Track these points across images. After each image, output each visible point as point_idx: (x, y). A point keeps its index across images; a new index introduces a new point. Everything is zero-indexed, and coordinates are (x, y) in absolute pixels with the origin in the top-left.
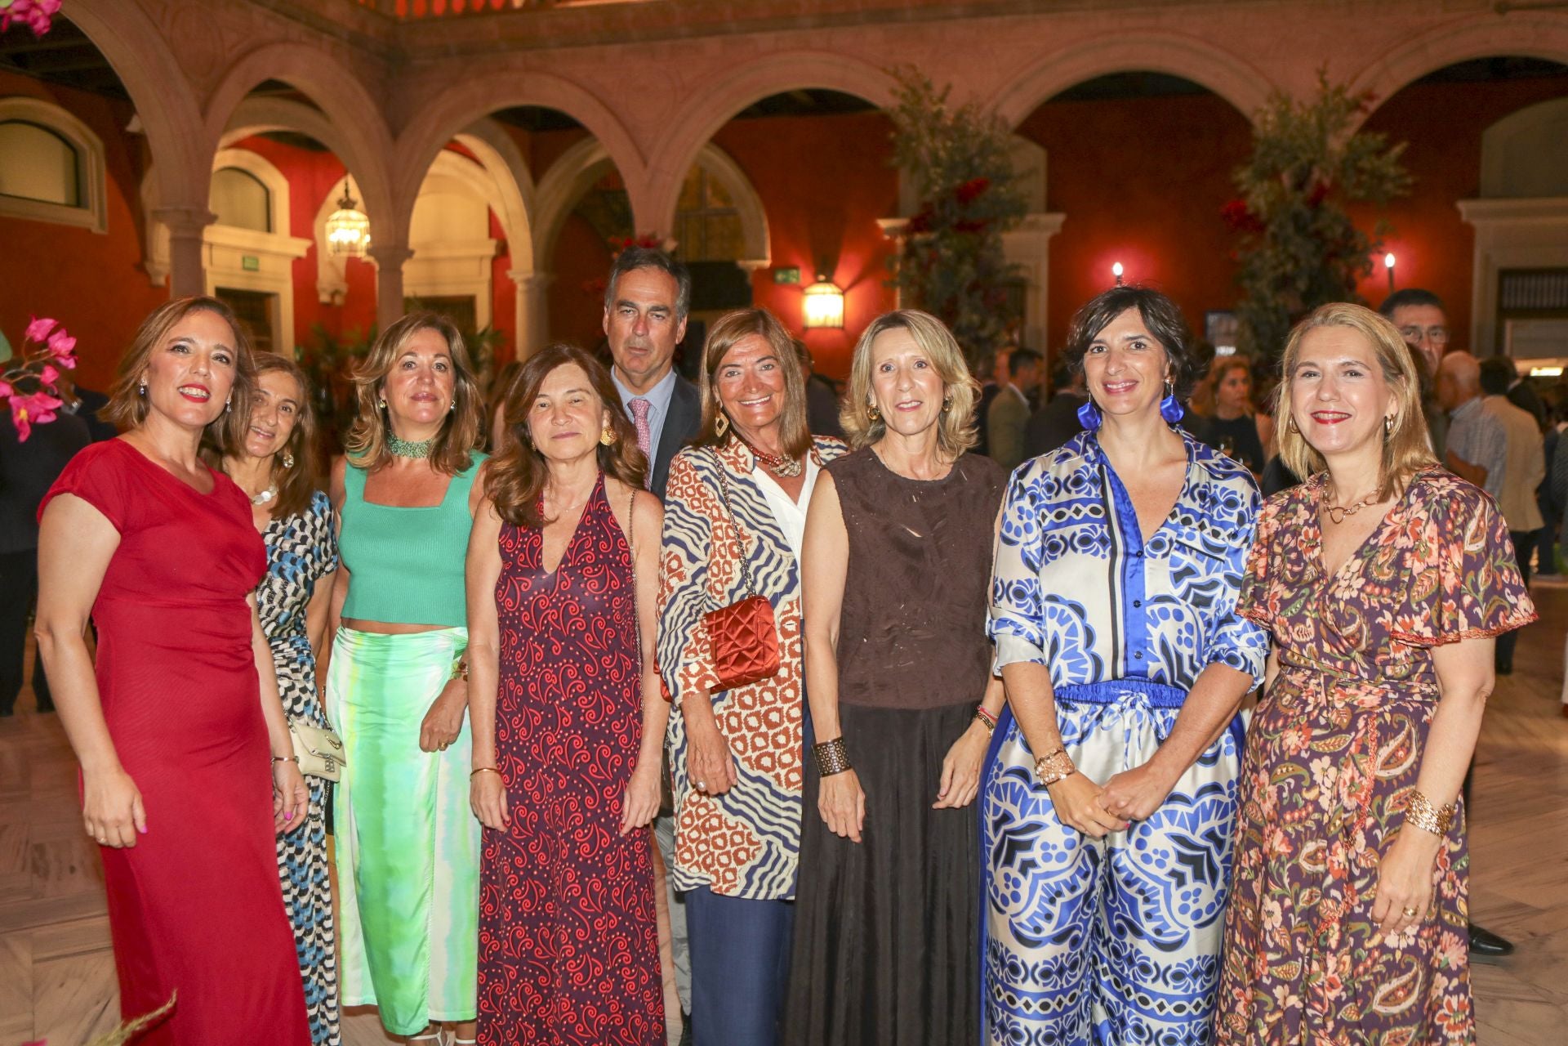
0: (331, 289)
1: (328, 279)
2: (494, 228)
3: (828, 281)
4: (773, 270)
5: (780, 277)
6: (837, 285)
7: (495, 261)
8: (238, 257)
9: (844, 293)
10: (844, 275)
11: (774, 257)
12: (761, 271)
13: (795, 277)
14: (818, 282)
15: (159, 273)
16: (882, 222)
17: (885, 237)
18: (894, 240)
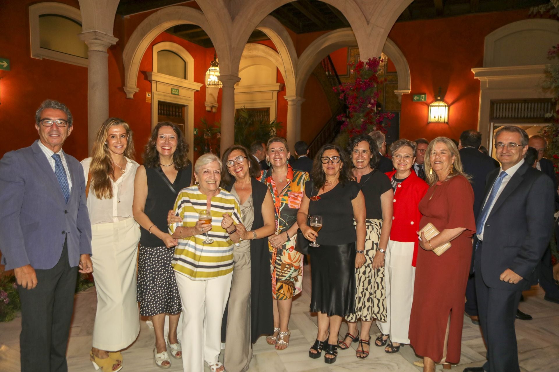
0: (211, 105)
1: (210, 100)
2: (279, 78)
3: (442, 100)
4: (411, 95)
5: (416, 98)
6: (446, 102)
7: (279, 92)
8: (169, 88)
9: (449, 106)
10: (449, 98)
11: (412, 88)
12: (405, 95)
13: (423, 98)
14: (436, 100)
15: (130, 92)
16: (473, 70)
17: (475, 78)
18: (479, 79)
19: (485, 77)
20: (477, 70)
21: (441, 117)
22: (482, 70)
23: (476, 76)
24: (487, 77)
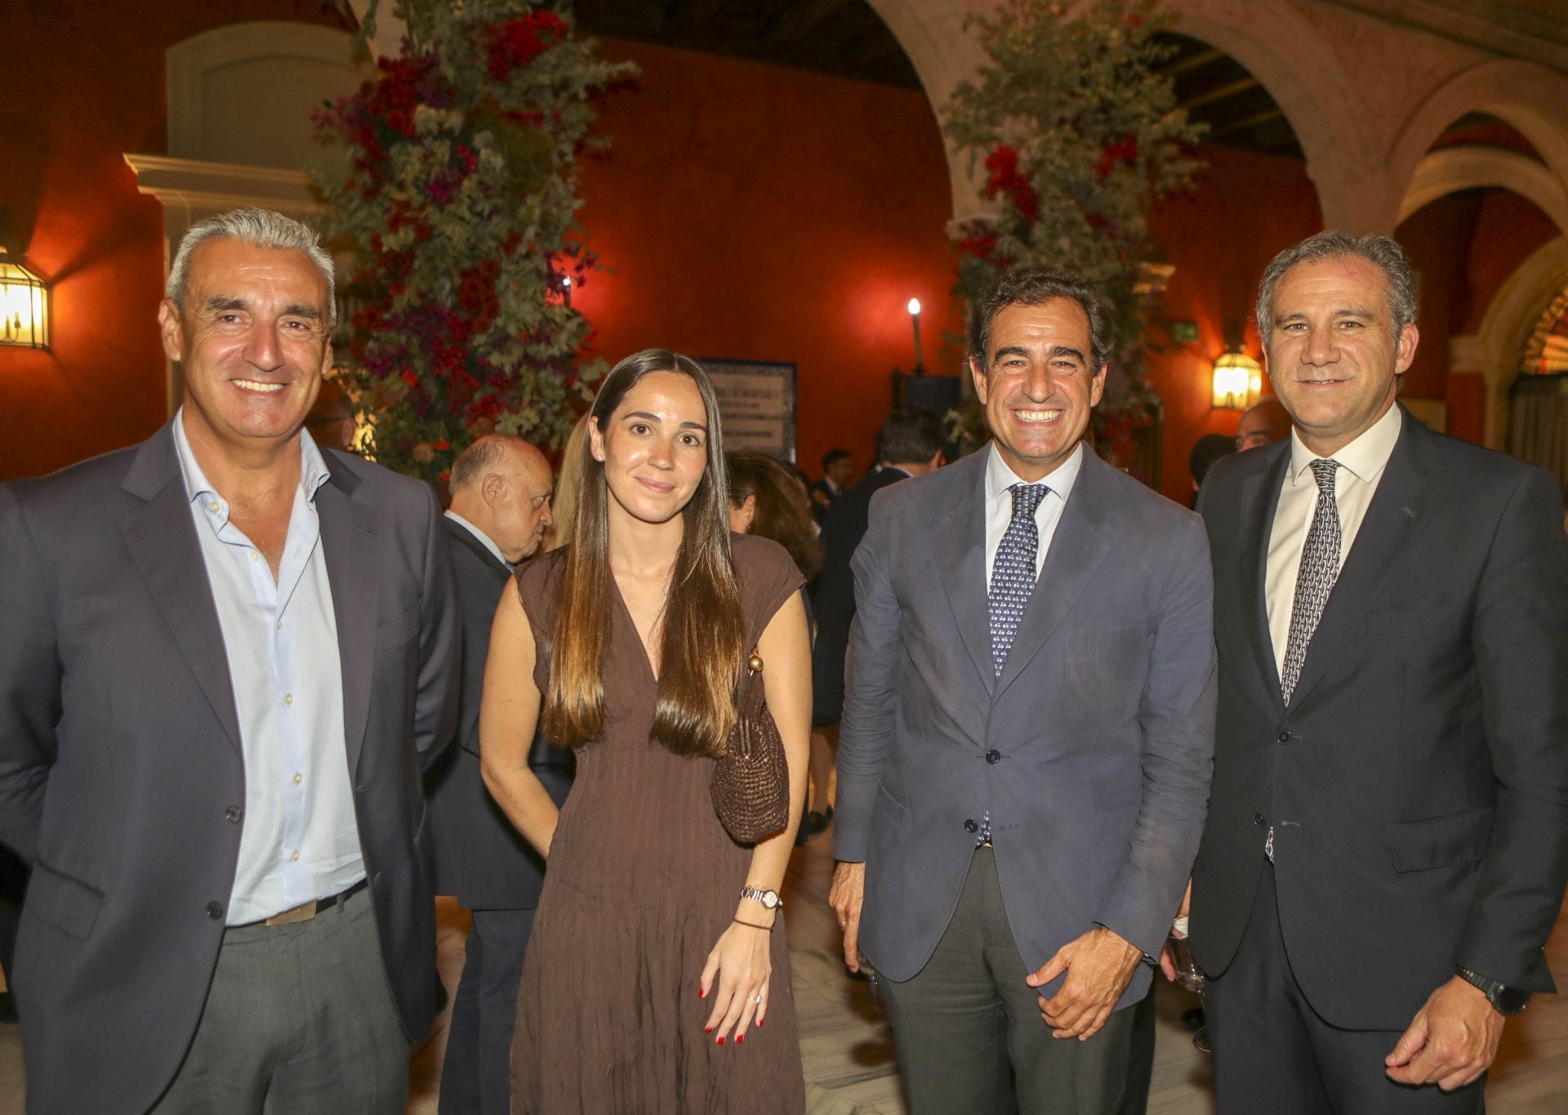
3: (15, 259)
6: (34, 269)
9: (49, 285)
10: (47, 255)
16: (132, 161)
17: (142, 190)
18: (158, 198)
19: (178, 192)
20: (147, 162)
21: (17, 325)
22: (163, 164)
23: (146, 184)
24: (186, 193)
